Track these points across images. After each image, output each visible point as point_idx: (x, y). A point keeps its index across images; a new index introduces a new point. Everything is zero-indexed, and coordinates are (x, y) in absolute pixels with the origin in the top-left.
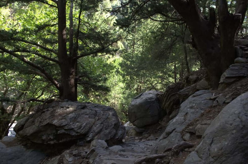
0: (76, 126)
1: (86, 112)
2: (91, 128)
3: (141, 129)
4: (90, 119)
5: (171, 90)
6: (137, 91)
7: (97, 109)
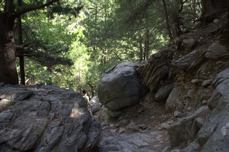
0: (11, 136)
1: (32, 106)
2: (41, 136)
3: (116, 113)
4: (38, 120)
5: (156, 60)
6: (101, 62)
7: (52, 98)
